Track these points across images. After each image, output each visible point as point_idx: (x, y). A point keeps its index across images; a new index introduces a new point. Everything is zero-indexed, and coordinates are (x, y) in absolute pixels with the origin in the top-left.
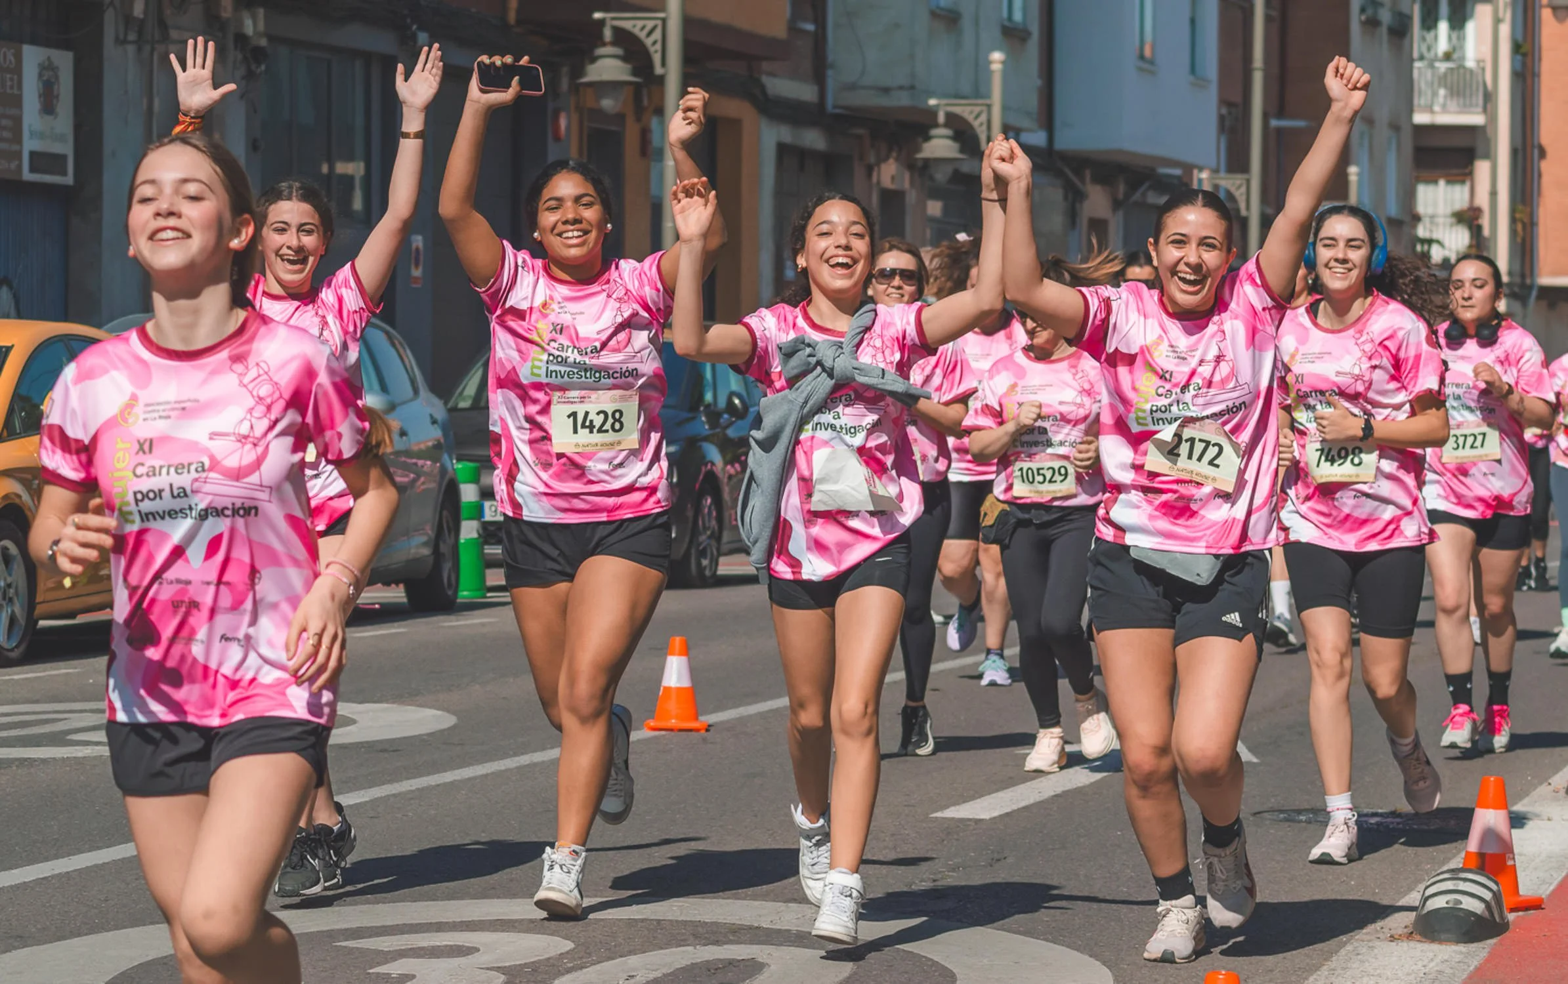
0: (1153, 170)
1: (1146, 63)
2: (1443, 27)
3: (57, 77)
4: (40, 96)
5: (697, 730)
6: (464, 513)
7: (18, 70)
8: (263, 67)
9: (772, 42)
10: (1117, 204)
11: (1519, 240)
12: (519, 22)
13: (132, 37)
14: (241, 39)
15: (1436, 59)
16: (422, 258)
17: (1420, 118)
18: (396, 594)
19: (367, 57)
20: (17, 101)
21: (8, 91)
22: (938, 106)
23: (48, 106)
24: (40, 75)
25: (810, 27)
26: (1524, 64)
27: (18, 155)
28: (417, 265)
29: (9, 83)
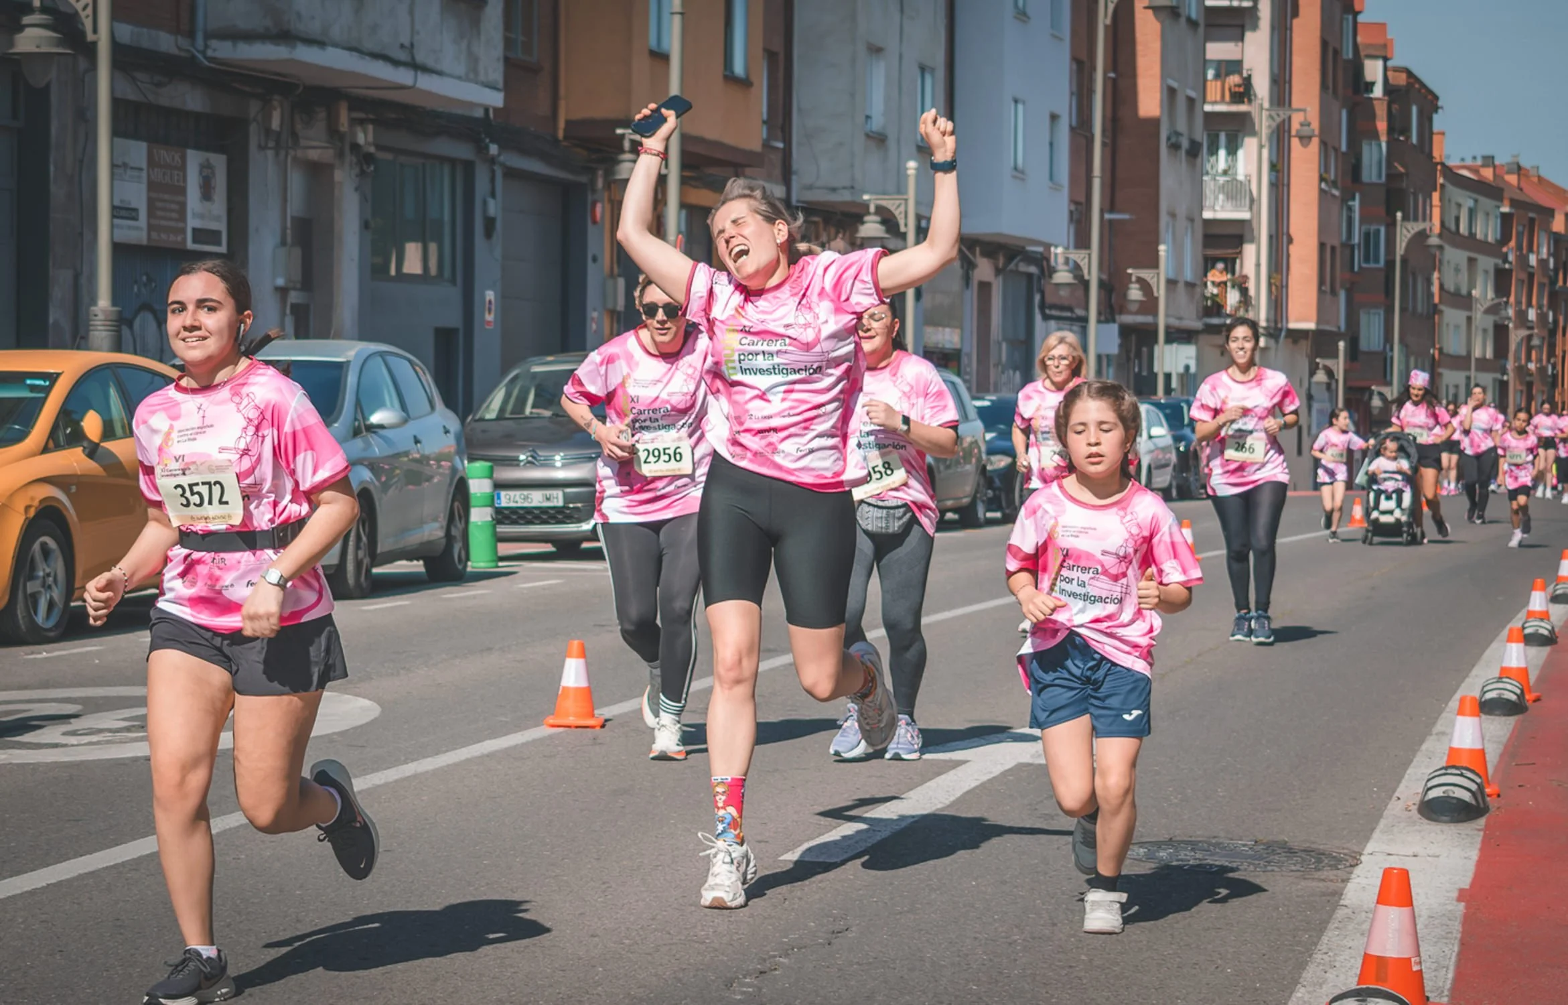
0: (1023, 248)
1: (1019, 173)
2: (1222, 153)
3: (213, 174)
4: (201, 187)
5: (593, 727)
6: (473, 501)
7: (183, 168)
8: (372, 168)
9: (752, 153)
10: (998, 271)
11: (1273, 297)
12: (566, 137)
13: (271, 144)
14: (355, 147)
15: (1217, 174)
16: (493, 308)
17: (1207, 215)
18: (417, 566)
19: (453, 162)
20: (182, 191)
21: (176, 183)
22: (869, 200)
23: (207, 193)
24: (201, 173)
25: (780, 145)
26: (1277, 178)
27: (183, 231)
28: (490, 313)
29: (176, 178)
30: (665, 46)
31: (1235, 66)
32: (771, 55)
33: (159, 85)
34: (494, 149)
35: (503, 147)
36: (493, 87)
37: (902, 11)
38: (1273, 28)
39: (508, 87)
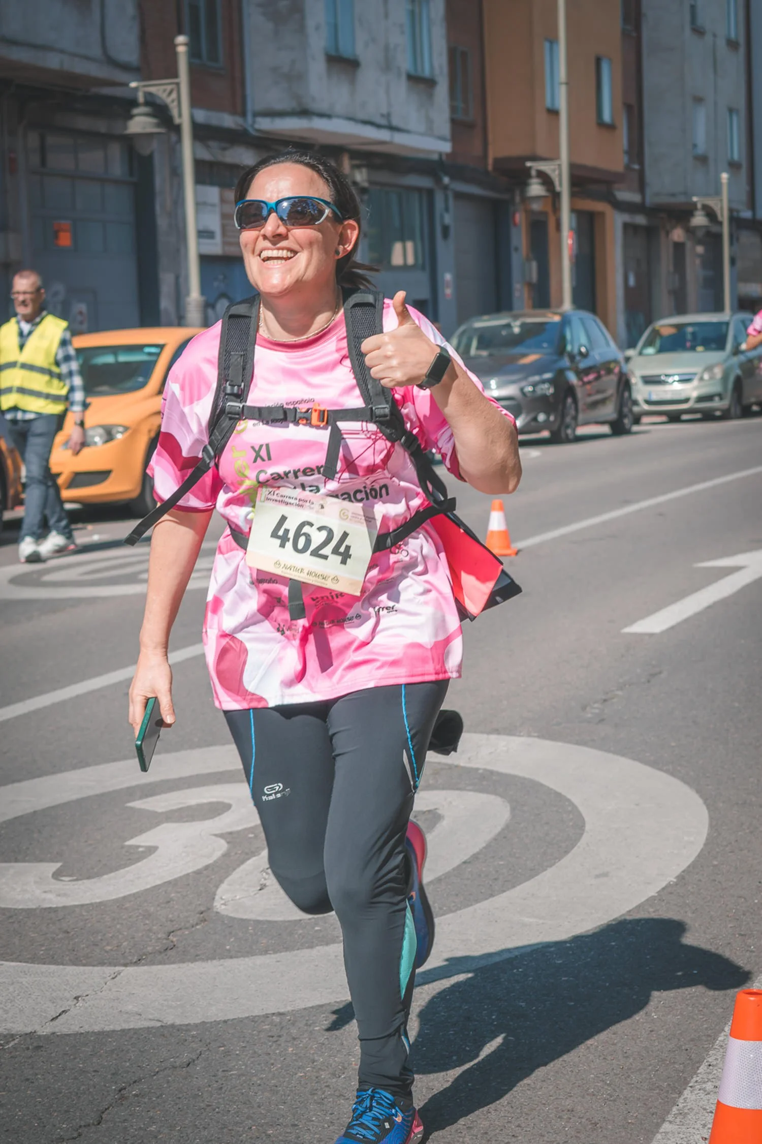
8: (366, 197)
9: (618, 174)
12: (494, 170)
16: (451, 285)
19: (420, 190)
22: (697, 201)
28: (448, 288)
30: (557, 105)
32: (628, 107)
33: (224, 149)
34: (446, 180)
35: (452, 178)
36: (444, 139)
37: (716, 73)
39: (455, 138)
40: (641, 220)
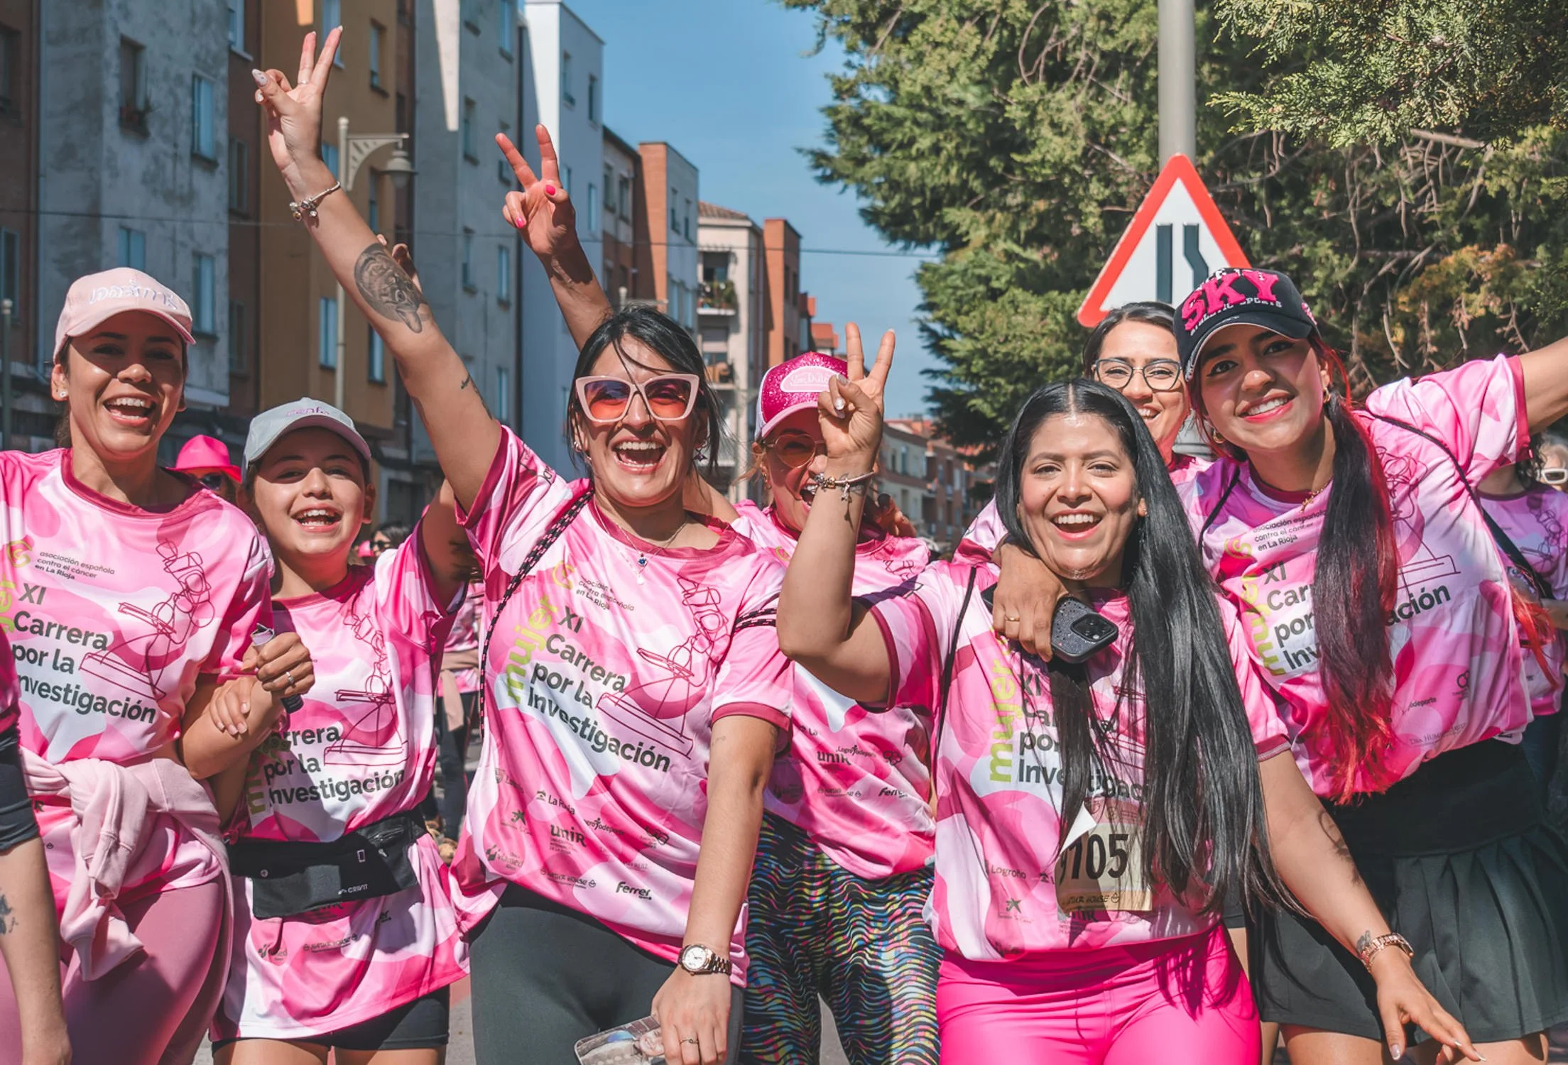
30: (331, 362)
31: (722, 357)
33: (17, 397)
34: (219, 432)
35: (225, 430)
36: (221, 393)
37: (486, 330)
38: (750, 330)
39: (232, 393)
40: (406, 477)
